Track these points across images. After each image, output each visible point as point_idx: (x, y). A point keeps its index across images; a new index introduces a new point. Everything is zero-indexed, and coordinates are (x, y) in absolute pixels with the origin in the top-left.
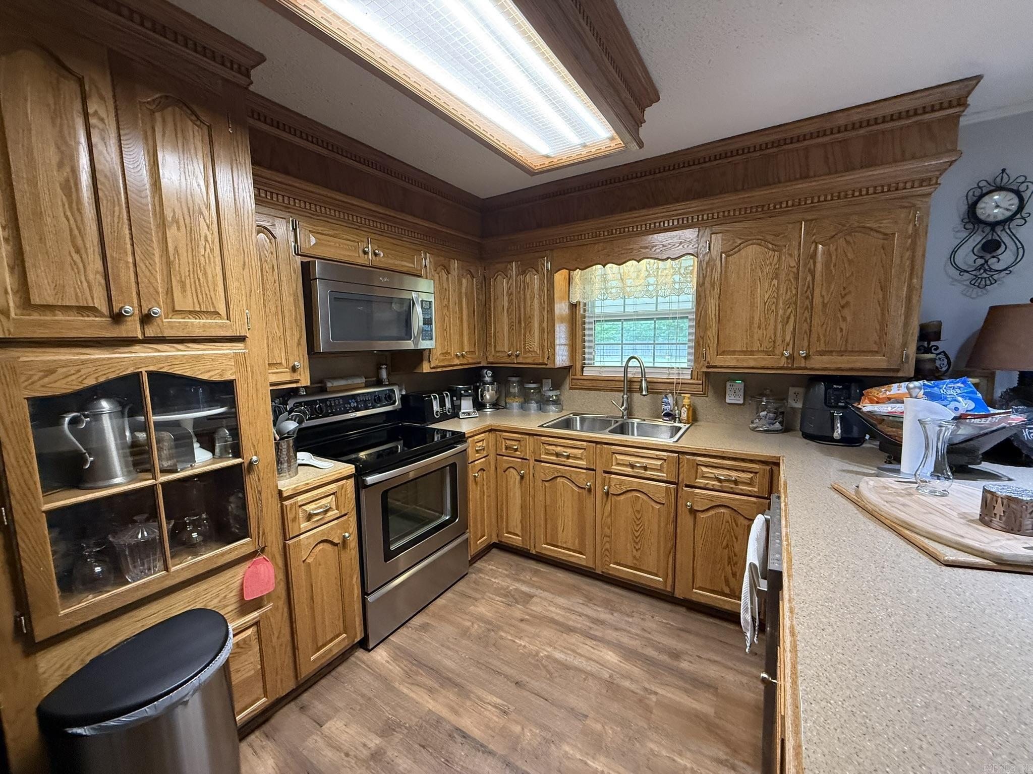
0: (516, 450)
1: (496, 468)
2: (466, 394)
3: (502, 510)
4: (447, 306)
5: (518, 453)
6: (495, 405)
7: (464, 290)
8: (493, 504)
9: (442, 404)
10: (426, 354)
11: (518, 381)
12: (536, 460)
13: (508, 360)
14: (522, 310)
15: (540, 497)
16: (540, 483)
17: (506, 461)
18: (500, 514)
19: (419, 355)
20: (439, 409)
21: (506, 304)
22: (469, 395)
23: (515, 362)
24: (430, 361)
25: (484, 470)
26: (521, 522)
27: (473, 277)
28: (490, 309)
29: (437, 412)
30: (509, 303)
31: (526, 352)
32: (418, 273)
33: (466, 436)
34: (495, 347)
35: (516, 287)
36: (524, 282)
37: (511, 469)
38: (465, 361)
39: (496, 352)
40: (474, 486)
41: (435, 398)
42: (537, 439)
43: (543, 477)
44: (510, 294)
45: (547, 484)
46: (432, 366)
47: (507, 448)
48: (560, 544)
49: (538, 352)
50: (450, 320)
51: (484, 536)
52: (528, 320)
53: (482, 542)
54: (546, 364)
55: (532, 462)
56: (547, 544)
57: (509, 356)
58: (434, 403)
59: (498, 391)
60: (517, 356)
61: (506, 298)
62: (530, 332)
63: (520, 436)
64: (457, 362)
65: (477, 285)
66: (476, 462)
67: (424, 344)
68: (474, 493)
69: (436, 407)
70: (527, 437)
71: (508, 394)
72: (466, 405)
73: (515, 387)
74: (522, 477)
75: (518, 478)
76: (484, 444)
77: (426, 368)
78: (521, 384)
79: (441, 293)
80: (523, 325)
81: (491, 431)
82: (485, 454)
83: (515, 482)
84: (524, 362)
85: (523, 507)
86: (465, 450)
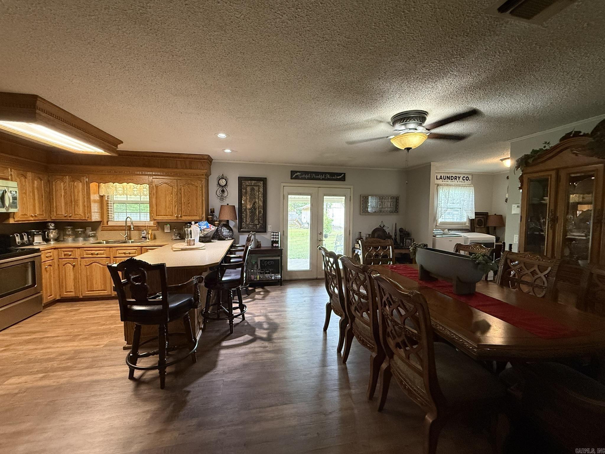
0: (70, 255)
1: (59, 265)
2: (38, 234)
3: (62, 283)
4: (25, 193)
5: (71, 256)
6: (57, 240)
7: (35, 185)
8: (57, 282)
9: (22, 238)
10: (12, 215)
11: (71, 228)
12: (81, 258)
13: (65, 218)
14: (73, 197)
15: (84, 272)
16: (84, 267)
17: (64, 261)
18: (61, 284)
19: (7, 215)
20: (20, 241)
21: (63, 194)
22: (40, 234)
23: (69, 220)
24: (14, 218)
25: (51, 266)
26: (74, 286)
27: (41, 180)
28: (53, 195)
29: (19, 242)
30: (65, 192)
31: (75, 215)
32: (7, 178)
33: (41, 250)
34: (56, 212)
35: (69, 187)
36: (74, 185)
37: (68, 264)
38: (36, 219)
39: (56, 214)
40: (45, 272)
41: (17, 236)
42: (82, 249)
43: (85, 264)
44: (65, 190)
45: (87, 267)
46: (16, 220)
47: (65, 255)
48: (95, 290)
49: (82, 215)
50: (27, 199)
51: (51, 295)
52: (76, 202)
53: (50, 298)
54: (87, 220)
55: (79, 259)
56: (89, 291)
57: (65, 216)
58: (17, 238)
59: (59, 233)
60: (70, 217)
61: (63, 191)
62: (77, 206)
63: (72, 249)
64: (32, 219)
65: (44, 184)
66: (46, 262)
67: (11, 210)
68: (45, 276)
69: (18, 239)
70: (76, 249)
71: (65, 235)
72: (38, 239)
73: (69, 231)
74: (74, 266)
75: (72, 267)
76: (51, 254)
77: (11, 221)
78: (73, 230)
79: (22, 188)
80: (73, 203)
81: (55, 249)
82: (52, 258)
83: (70, 269)
84: (74, 219)
85: (75, 279)
86: (40, 255)
